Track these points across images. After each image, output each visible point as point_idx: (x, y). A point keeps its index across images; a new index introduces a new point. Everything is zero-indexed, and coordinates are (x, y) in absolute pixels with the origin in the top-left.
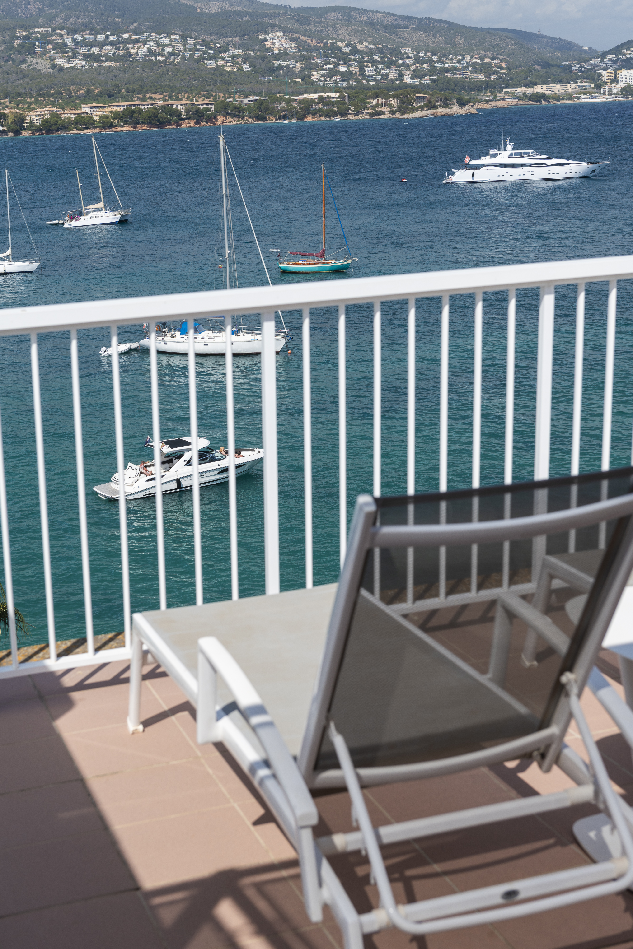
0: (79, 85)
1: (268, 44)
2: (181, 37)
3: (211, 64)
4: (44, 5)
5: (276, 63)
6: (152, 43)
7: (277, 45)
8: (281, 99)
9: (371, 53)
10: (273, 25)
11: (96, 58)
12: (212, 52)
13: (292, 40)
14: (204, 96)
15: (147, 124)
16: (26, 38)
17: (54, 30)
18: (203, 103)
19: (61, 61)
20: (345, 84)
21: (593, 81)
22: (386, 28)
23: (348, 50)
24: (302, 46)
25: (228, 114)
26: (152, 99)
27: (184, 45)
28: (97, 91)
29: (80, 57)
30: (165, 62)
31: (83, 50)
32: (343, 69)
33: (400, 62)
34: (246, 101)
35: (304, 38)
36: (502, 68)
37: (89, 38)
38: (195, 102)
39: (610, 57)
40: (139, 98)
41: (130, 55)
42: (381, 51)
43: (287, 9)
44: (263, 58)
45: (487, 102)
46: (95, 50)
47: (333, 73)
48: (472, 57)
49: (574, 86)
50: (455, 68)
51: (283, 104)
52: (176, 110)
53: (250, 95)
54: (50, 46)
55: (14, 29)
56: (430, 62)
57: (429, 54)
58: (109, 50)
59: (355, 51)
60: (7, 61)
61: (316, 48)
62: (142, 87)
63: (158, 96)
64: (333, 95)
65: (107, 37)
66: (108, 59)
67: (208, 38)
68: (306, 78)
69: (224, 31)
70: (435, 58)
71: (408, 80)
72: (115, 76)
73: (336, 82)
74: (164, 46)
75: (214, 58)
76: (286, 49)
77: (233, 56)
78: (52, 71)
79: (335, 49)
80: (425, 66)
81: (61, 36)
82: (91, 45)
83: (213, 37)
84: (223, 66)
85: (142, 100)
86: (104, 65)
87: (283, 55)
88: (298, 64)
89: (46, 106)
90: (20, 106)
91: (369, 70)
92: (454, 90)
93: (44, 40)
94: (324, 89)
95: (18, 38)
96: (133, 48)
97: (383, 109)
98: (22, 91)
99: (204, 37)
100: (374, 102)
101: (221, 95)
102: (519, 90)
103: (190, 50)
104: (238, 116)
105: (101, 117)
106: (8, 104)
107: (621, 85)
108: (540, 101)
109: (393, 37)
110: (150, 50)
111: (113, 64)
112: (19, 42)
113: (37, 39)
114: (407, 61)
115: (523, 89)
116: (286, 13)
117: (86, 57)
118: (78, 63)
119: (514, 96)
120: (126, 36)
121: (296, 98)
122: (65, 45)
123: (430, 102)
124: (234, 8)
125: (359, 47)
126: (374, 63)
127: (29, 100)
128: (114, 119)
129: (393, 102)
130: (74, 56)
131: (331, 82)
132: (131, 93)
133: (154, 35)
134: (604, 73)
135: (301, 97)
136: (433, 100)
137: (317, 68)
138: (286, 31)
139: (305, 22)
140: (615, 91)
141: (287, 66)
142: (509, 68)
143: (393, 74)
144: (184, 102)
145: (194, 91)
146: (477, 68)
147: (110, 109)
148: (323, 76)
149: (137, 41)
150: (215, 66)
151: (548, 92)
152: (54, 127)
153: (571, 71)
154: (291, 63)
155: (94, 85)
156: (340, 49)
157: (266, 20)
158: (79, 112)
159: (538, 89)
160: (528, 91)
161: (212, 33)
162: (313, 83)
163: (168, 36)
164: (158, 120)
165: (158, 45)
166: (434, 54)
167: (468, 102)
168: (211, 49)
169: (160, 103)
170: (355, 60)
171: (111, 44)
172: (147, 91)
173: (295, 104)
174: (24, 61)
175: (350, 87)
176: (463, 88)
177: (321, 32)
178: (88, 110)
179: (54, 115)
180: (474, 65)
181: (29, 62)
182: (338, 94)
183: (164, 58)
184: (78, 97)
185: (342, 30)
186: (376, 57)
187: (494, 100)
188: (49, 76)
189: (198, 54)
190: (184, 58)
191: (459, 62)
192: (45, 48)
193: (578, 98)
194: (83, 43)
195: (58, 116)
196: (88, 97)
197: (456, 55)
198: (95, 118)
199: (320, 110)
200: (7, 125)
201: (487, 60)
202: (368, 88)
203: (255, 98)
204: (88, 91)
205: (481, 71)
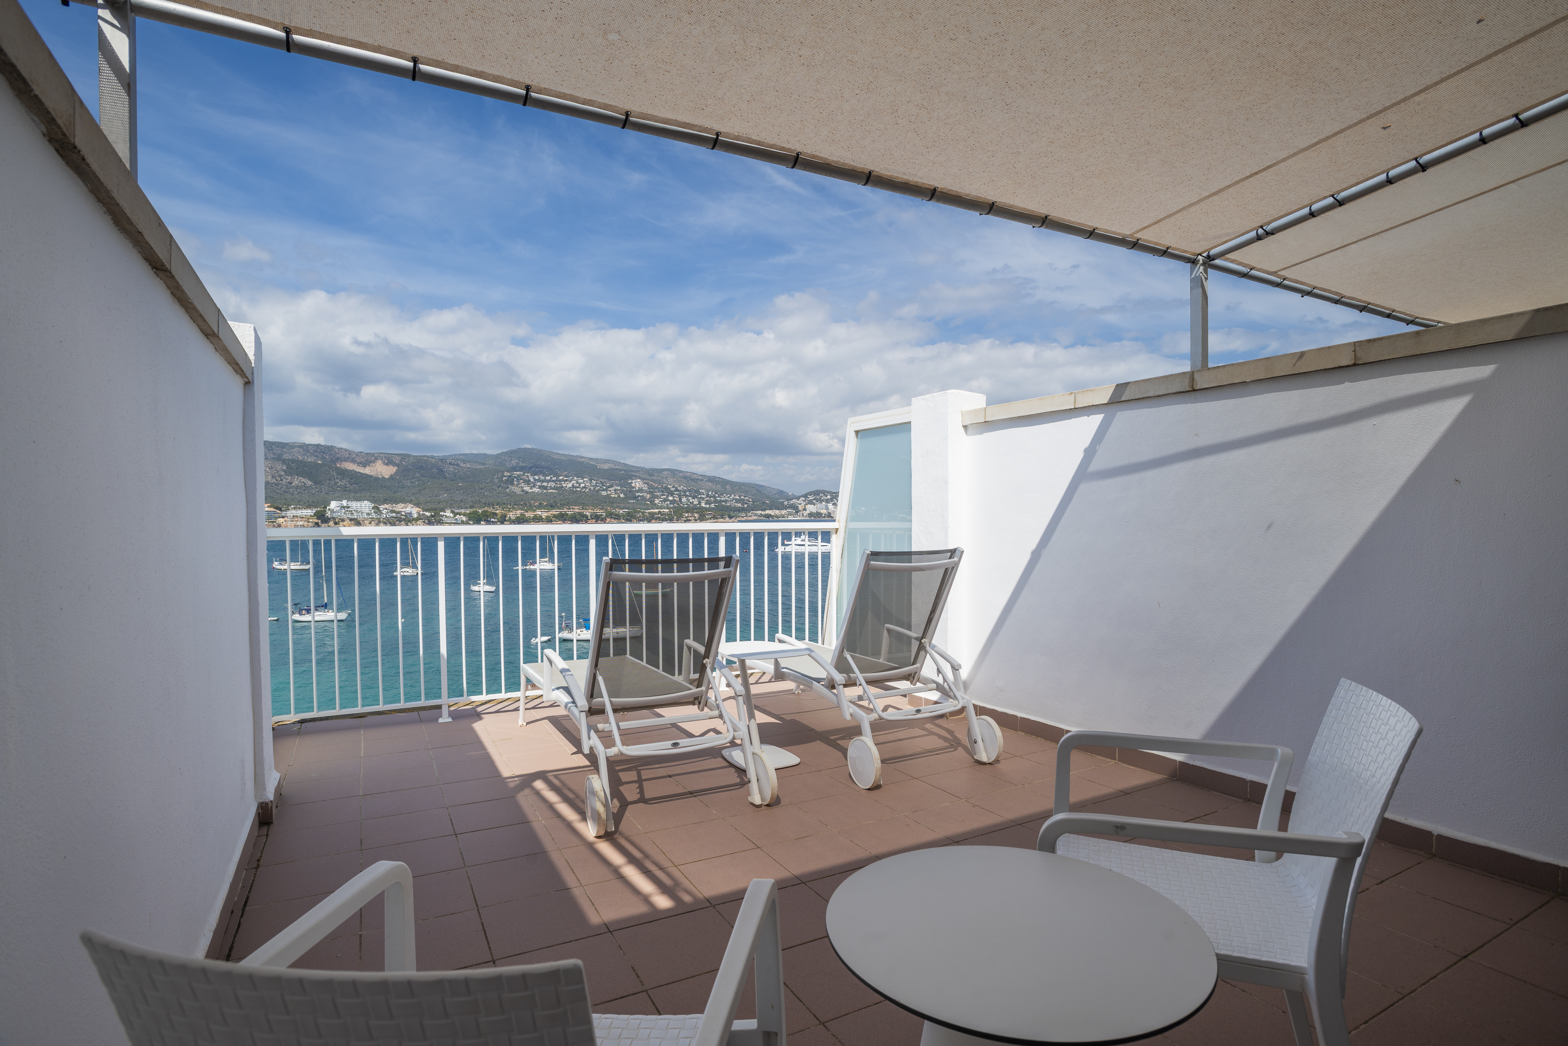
0: (536, 501)
1: (633, 485)
2: (589, 480)
3: (604, 493)
4: (519, 461)
5: (637, 494)
6: (574, 482)
7: (638, 485)
8: (640, 511)
9: (685, 491)
10: (636, 476)
11: (545, 488)
12: (605, 487)
13: (645, 483)
14: (600, 508)
15: (570, 521)
16: (509, 476)
17: (524, 473)
18: (599, 512)
19: (527, 488)
20: (672, 506)
21: (794, 509)
22: (692, 480)
23: (673, 489)
24: (650, 487)
25: (612, 518)
26: (573, 508)
27: (590, 483)
28: (545, 504)
29: (537, 487)
30: (581, 491)
31: (539, 484)
32: (671, 498)
33: (700, 496)
34: (621, 512)
35: (651, 483)
36: (750, 501)
37: (542, 478)
38: (595, 511)
39: (802, 498)
40: (566, 508)
41: (562, 487)
42: (690, 491)
43: (642, 469)
44: (630, 492)
45: (743, 517)
46: (545, 484)
47: (665, 500)
48: (735, 496)
49: (785, 511)
50: (726, 500)
51: (640, 514)
52: (586, 514)
53: (624, 509)
54: (522, 481)
55: (504, 472)
56: (714, 497)
57: (714, 493)
58: (552, 484)
59: (677, 490)
60: (499, 487)
61: (657, 488)
62: (568, 503)
63: (576, 507)
64: (666, 510)
65: (551, 478)
66: (551, 488)
67: (603, 481)
68: (652, 502)
69: (611, 477)
70: (717, 495)
71: (703, 505)
72: (555, 497)
73: (667, 504)
74: (580, 484)
75: (606, 490)
76: (642, 488)
77: (615, 490)
78: (522, 493)
79: (667, 489)
80: (712, 499)
81: (528, 476)
82: (543, 481)
83: (605, 480)
84: (610, 494)
85: (568, 509)
86: (549, 491)
87: (641, 490)
88: (648, 495)
89: (518, 510)
90: (505, 509)
91: (684, 500)
92: (726, 511)
93: (519, 478)
94: (661, 508)
95: (505, 476)
96: (564, 484)
97: (691, 518)
98: (506, 502)
99: (601, 480)
100: (687, 515)
101: (609, 508)
102: (758, 512)
103: (593, 486)
104: (617, 519)
105: (546, 517)
106: (498, 508)
107: (808, 512)
108: (769, 518)
109: (696, 484)
110: (573, 485)
111: (554, 491)
112: (506, 478)
113: (515, 477)
114: (703, 496)
115: (760, 512)
116: (642, 471)
117: (540, 487)
118: (536, 490)
119: (756, 515)
120: (561, 478)
121: (647, 511)
122: (530, 481)
123: (714, 516)
124: (616, 467)
125: (678, 488)
126: (686, 496)
127: (509, 507)
128: (553, 518)
129: (696, 515)
130: (534, 486)
131: (665, 504)
132: (562, 506)
133: (575, 478)
134: (800, 506)
135: (649, 511)
136: (716, 515)
137: (657, 497)
138: (642, 479)
139: (652, 475)
140: (805, 515)
141: (643, 496)
142: (753, 502)
143: (696, 502)
144: (589, 511)
145: (595, 506)
146: (737, 501)
147: (551, 513)
148: (660, 501)
149: (566, 480)
150: (606, 494)
151: (773, 514)
152: (521, 521)
153: (784, 504)
154: (645, 494)
155: (543, 501)
156: (669, 489)
157: (632, 473)
158: (535, 513)
159: (767, 512)
160: (763, 513)
161: (605, 479)
162: (655, 504)
163: (582, 479)
164: (576, 519)
165: (577, 483)
166: (716, 493)
167: (734, 517)
168: (604, 486)
169: (578, 511)
170: (677, 494)
171: (553, 481)
172: (571, 505)
173: (646, 514)
174: (508, 488)
175: (674, 507)
176: (731, 510)
177: (660, 480)
178: (540, 513)
179: (522, 514)
180: (736, 499)
181: (510, 488)
182: (668, 510)
183: (580, 489)
184: (535, 506)
185: (670, 480)
186: (688, 494)
187: (746, 516)
188: (520, 495)
189: (598, 488)
190: (590, 489)
191: (728, 497)
192: (519, 482)
193: (788, 517)
194: (539, 480)
195: (524, 515)
196: (540, 507)
197: (727, 494)
198: (543, 517)
199: (659, 518)
200: (497, 519)
201: (742, 497)
202: (684, 508)
203: (626, 510)
204: (540, 504)
205: (740, 503)
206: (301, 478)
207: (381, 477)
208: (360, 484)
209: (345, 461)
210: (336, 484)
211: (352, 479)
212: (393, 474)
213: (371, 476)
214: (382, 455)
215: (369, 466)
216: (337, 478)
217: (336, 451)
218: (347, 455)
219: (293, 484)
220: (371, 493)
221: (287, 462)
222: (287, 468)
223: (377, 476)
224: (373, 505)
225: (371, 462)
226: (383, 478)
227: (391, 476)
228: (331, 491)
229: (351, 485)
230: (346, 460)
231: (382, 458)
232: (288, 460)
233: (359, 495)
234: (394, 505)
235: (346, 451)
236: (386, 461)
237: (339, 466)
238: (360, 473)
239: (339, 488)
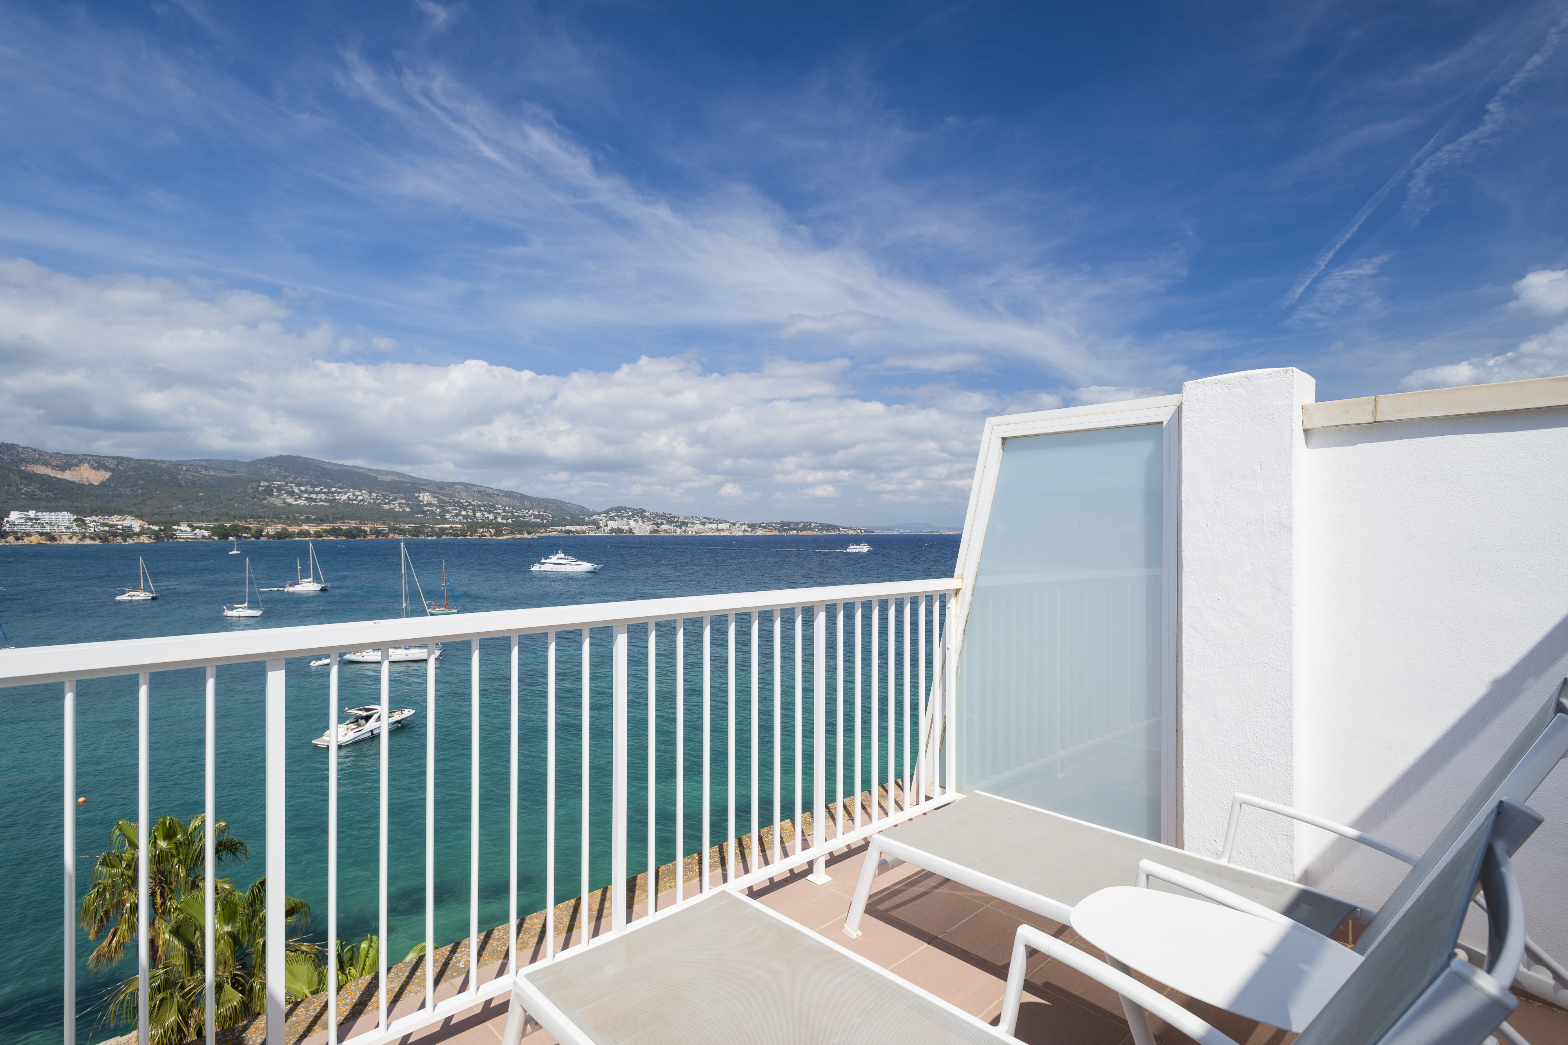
0: (301, 514)
1: (421, 499)
2: (368, 492)
3: (386, 507)
4: (281, 470)
5: (425, 508)
6: (350, 494)
7: (426, 499)
8: (428, 527)
9: (479, 506)
10: (424, 490)
11: (314, 500)
12: (387, 501)
13: (434, 497)
14: (381, 523)
15: (345, 536)
16: (266, 486)
17: (287, 483)
18: (381, 527)
19: (290, 500)
20: (465, 521)
21: (595, 525)
22: (487, 494)
23: (466, 504)
24: (440, 501)
25: (396, 533)
26: (348, 523)
27: (370, 496)
28: (313, 517)
29: (303, 499)
30: (358, 504)
31: (306, 495)
32: (463, 513)
33: (495, 511)
34: (407, 527)
35: (442, 497)
36: (549, 517)
37: (310, 489)
38: (376, 526)
39: (603, 514)
40: (340, 522)
41: (335, 499)
42: (485, 506)
43: (432, 482)
44: (417, 505)
45: (542, 533)
46: (314, 496)
47: (457, 515)
48: (533, 511)
49: (586, 527)
50: (525, 516)
51: (429, 529)
52: (364, 530)
53: (410, 523)
54: (283, 492)
55: (260, 481)
56: (512, 512)
57: (511, 508)
58: (323, 496)
59: (470, 505)
60: (254, 498)
61: (448, 502)
62: (342, 516)
63: (352, 522)
64: (458, 526)
65: (322, 489)
66: (321, 500)
67: (385, 493)
68: (442, 516)
69: (394, 490)
70: (514, 511)
71: (499, 520)
72: (326, 510)
73: (460, 519)
74: (357, 496)
75: (388, 503)
76: (431, 502)
77: (400, 504)
78: (284, 505)
79: (459, 503)
80: (509, 514)
81: (291, 487)
82: (311, 493)
83: (388, 493)
84: (394, 508)
85: (342, 523)
86: (318, 504)
87: (429, 504)
88: (438, 509)
89: (278, 524)
90: (261, 523)
91: (478, 515)
92: (524, 526)
93: (279, 488)
94: (453, 523)
95: (262, 486)
96: (338, 496)
97: (486, 534)
98: (263, 515)
99: (383, 493)
100: (481, 530)
101: (392, 523)
102: (558, 528)
103: (373, 499)
104: (401, 534)
105: (315, 532)
106: (252, 522)
107: (609, 528)
108: (569, 534)
109: (491, 499)
110: (348, 498)
111: (325, 504)
112: (263, 489)
113: (275, 488)
114: (499, 511)
115: (560, 528)
116: (431, 484)
117: (307, 499)
118: (302, 502)
119: (556, 531)
120: (334, 489)
121: (437, 526)
122: (294, 492)
123: (512, 531)
124: (401, 479)
125: (472, 503)
126: (481, 511)
127: (267, 520)
128: (324, 533)
129: (491, 531)
130: (299, 498)
131: (457, 519)
132: (335, 520)
133: (351, 490)
134: (601, 522)
135: (439, 526)
136: (513, 531)
137: (448, 512)
138: (431, 492)
139: (443, 489)
140: (606, 531)
141: (432, 510)
142: (553, 517)
143: (491, 517)
144: (369, 525)
145: (375, 520)
146: (536, 517)
147: (321, 527)
148: (452, 516)
149: (340, 492)
150: (388, 508)
151: (573, 530)
152: (283, 536)
153: (584, 520)
154: (434, 509)
155: (311, 514)
156: (462, 503)
157: (420, 486)
158: (301, 528)
159: (568, 528)
160: (563, 529)
161: (387, 491)
162: (446, 519)
163: (360, 491)
164: (352, 535)
165: (354, 495)
166: (513, 508)
167: (532, 533)
168: (387, 499)
169: (354, 525)
170: (470, 509)
171: (324, 493)
172: (346, 519)
173: (436, 529)
174: (266, 499)
175: (468, 522)
176: (530, 526)
177: (452, 494)
178: (307, 528)
179: (283, 529)
180: (535, 515)
181: (269, 500)
182: (461, 525)
183: (357, 502)
184: (301, 520)
185: (463, 494)
186: (482, 508)
187: (546, 532)
188: (282, 508)
189: (378, 501)
190: (369, 502)
191: (527, 513)
192: (280, 493)
193: (589, 533)
194: (306, 492)
195: (287, 530)
196: (307, 520)
197: (525, 510)
198: (311, 532)
199: (451, 533)
200: (251, 534)
201: (541, 513)
202: (478, 523)
203: (413, 525)
204: (307, 518)
205: (539, 518)
207: (87, 484)
208: (56, 491)
209: (33, 463)
210: (18, 490)
211: (43, 485)
212: (105, 480)
213: (71, 482)
214: (89, 458)
215: (70, 470)
216: (21, 484)
217: (20, 450)
218: (37, 456)
220: (73, 502)
223: (81, 482)
224: (75, 517)
225: (72, 465)
226: (91, 485)
227: (103, 482)
228: (11, 499)
229: (42, 493)
230: (36, 462)
231: (90, 461)
233: (53, 504)
234: (106, 517)
235: (35, 451)
236: (95, 465)
237: (23, 468)
238: (56, 478)
239: (23, 496)
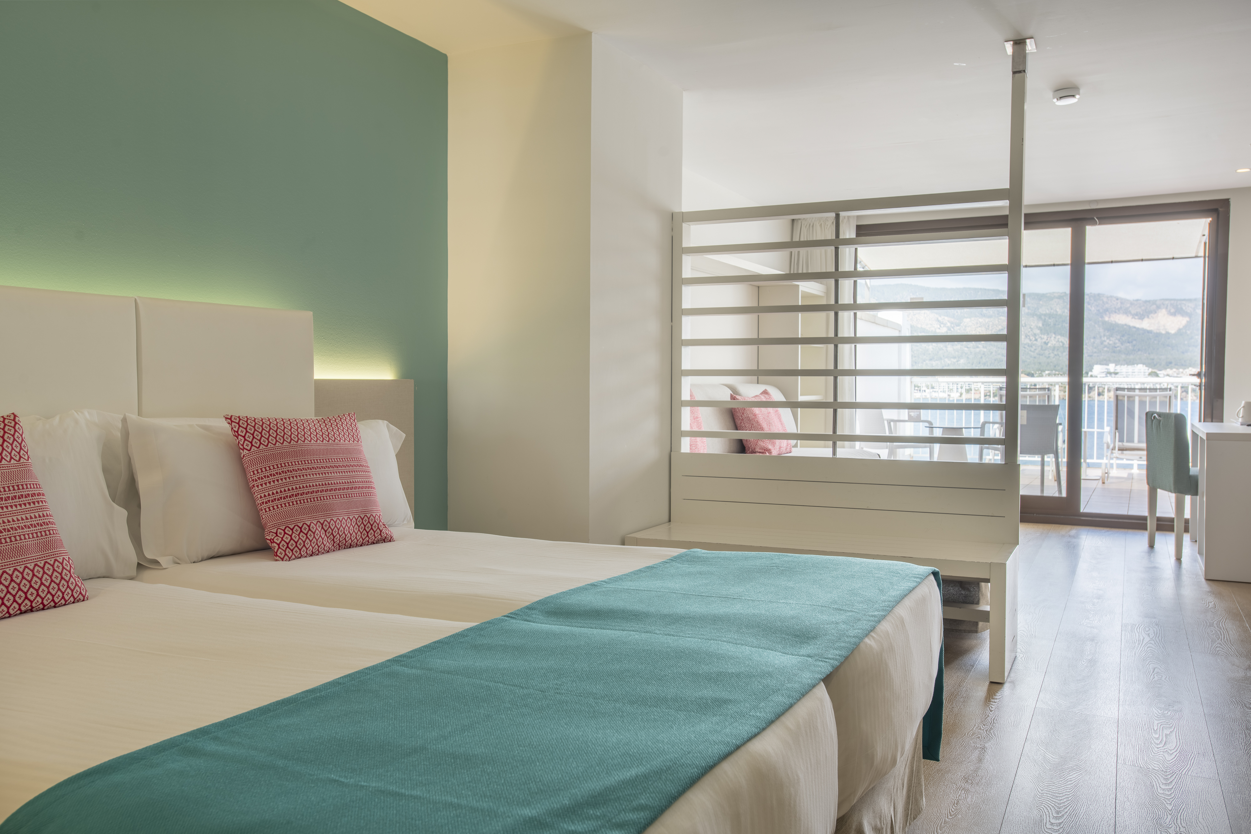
206: (1059, 337)
207: (1163, 332)
208: (1134, 342)
209: (1115, 312)
210: (1102, 343)
211: (1123, 336)
212: (1181, 327)
213: (1149, 332)
214: (1167, 302)
215: (1148, 317)
216: (1104, 336)
217: (1105, 300)
218: (1119, 305)
219: (1049, 345)
220: (1149, 354)
221: (1043, 317)
222: (1043, 325)
223: (1158, 331)
224: (1150, 370)
225: (1151, 312)
226: (1168, 333)
227: (1179, 330)
228: (1095, 352)
229: (1122, 344)
230: (1117, 311)
231: (1167, 306)
232: (1045, 315)
233: (1131, 357)
234: (1181, 370)
235: (1117, 299)
236: (1173, 310)
237: (1107, 319)
238: (1135, 327)
239: (1105, 349)
